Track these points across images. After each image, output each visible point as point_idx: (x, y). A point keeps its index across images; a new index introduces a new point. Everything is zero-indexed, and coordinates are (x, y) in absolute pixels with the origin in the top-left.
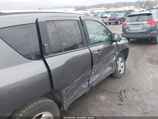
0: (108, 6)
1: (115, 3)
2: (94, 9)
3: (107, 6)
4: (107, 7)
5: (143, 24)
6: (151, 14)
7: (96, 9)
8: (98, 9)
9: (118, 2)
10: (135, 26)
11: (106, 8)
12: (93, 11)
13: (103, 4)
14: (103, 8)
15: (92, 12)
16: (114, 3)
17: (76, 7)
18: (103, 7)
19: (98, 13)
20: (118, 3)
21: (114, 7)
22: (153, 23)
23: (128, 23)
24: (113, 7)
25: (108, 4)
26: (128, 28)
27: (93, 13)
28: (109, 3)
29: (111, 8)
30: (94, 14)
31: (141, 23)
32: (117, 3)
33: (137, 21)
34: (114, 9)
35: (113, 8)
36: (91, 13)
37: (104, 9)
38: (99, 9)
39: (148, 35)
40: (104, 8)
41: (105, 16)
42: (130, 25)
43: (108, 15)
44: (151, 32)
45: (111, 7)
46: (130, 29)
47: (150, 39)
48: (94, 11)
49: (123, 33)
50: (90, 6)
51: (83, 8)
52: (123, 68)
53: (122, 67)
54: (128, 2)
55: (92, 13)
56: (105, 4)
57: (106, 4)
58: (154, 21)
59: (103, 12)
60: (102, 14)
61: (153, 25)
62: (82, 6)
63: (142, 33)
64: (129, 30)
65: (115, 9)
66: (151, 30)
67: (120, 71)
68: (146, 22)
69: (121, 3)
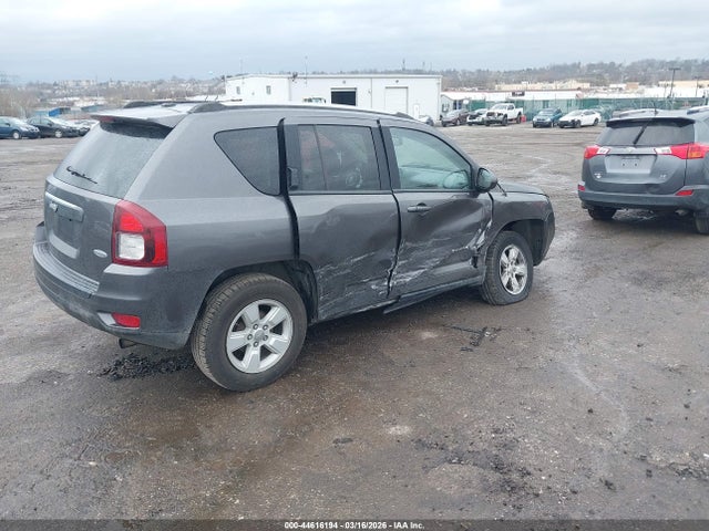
0: (600, 76)
1: (634, 64)
2: (530, 86)
3: (593, 75)
4: (595, 80)
5: (656, 155)
6: (691, 122)
7: (539, 86)
8: (547, 85)
9: (648, 60)
10: (626, 161)
11: (587, 86)
12: (523, 94)
13: (576, 66)
14: (574, 84)
15: (515, 98)
16: (628, 64)
17: (449, 72)
18: (572, 77)
19: (545, 103)
20: (650, 63)
21: (630, 81)
22: (694, 155)
23: (603, 150)
24: (625, 82)
25: (601, 65)
26: (602, 169)
27: (519, 104)
28: (607, 62)
29: (612, 86)
30: (521, 110)
31: (649, 150)
32: (642, 62)
33: (635, 143)
34: (627, 88)
35: (623, 86)
36: (508, 104)
37: (579, 89)
38: (553, 86)
39: (673, 196)
40: (580, 85)
41: (573, 121)
42: (608, 155)
43: (587, 114)
44: (685, 188)
45: (616, 79)
46: (609, 171)
47: (680, 212)
48: (528, 97)
49: (583, 184)
50: (514, 73)
51: (482, 81)
52: (524, 280)
53: (519, 277)
54: (700, 63)
55: (518, 102)
56: (584, 64)
57: (591, 66)
58: (699, 149)
59: (569, 103)
60: (559, 111)
61: (693, 163)
62: (479, 71)
63: (648, 186)
64: (604, 174)
65: (631, 90)
66: (683, 178)
67: (509, 286)
68: (667, 149)
69: (663, 64)
